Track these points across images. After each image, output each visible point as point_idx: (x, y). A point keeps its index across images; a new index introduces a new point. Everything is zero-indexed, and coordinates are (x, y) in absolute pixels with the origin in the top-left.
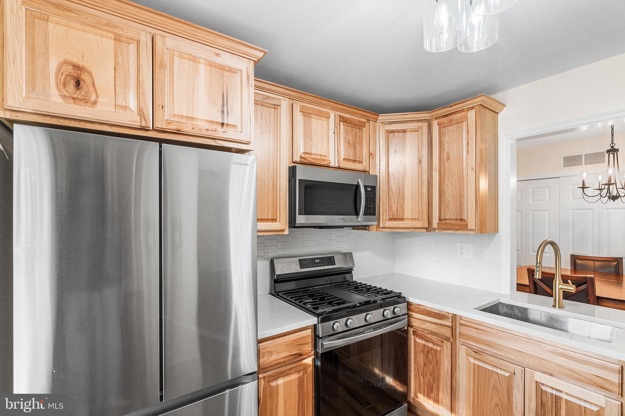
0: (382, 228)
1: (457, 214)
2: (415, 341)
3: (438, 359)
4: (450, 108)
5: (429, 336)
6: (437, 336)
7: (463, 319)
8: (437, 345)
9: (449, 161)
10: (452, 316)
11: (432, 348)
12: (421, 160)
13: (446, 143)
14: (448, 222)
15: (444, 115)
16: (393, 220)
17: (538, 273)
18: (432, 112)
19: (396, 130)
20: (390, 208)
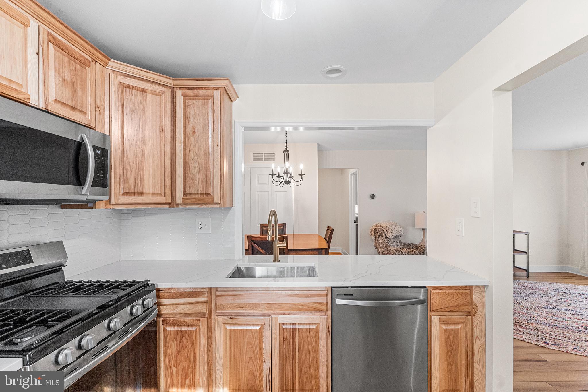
0: (113, 205)
1: (203, 188)
2: (165, 330)
3: (193, 340)
4: (195, 82)
5: (182, 319)
6: (191, 316)
7: (218, 290)
8: (192, 326)
9: (195, 135)
10: (207, 290)
11: (186, 332)
12: (163, 128)
13: (192, 116)
14: (193, 196)
15: (189, 87)
16: (129, 194)
17: (269, 236)
18: (176, 80)
19: (133, 86)
20: (125, 179)
